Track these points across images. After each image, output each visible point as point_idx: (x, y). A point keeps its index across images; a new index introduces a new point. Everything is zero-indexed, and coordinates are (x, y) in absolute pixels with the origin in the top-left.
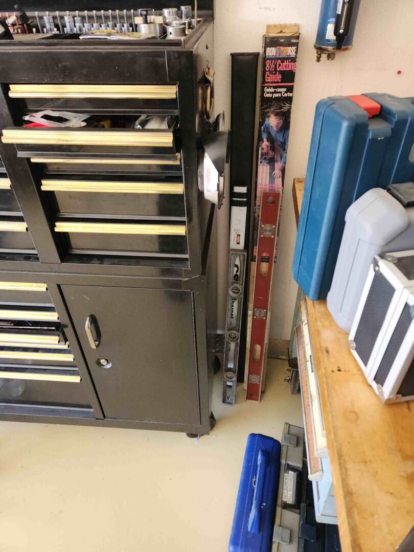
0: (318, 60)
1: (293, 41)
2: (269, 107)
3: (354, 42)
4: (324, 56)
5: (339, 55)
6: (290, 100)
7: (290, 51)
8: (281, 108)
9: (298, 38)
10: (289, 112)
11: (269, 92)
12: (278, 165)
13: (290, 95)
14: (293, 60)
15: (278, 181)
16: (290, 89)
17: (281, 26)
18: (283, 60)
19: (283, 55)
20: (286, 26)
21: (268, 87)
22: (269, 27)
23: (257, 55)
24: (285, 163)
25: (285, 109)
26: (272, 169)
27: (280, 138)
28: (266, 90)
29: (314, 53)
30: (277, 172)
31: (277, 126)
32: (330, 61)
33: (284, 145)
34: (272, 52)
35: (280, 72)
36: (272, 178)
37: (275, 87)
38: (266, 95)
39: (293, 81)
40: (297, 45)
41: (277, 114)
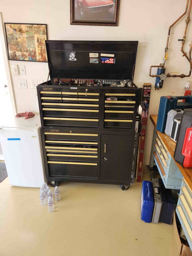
0: (155, 90)
1: (150, 86)
2: (145, 99)
3: (163, 87)
4: (157, 89)
5: (160, 89)
6: (149, 97)
7: (150, 88)
8: (147, 99)
9: (151, 86)
10: (149, 100)
11: (145, 96)
12: (147, 111)
13: (149, 96)
14: (150, 90)
15: (147, 115)
16: (149, 95)
17: (147, 83)
18: (148, 90)
19: (148, 89)
20: (148, 83)
21: (145, 95)
22: (144, 83)
23: (142, 88)
24: (148, 111)
25: (148, 99)
26: (145, 112)
27: (147, 105)
28: (144, 95)
29: (155, 89)
30: (146, 113)
31: (146, 103)
32: (158, 90)
33: (148, 107)
34: (145, 88)
35: (147, 92)
36: (145, 114)
37: (146, 95)
38: (144, 96)
39: (150, 94)
40: (151, 87)
41: (146, 100)
